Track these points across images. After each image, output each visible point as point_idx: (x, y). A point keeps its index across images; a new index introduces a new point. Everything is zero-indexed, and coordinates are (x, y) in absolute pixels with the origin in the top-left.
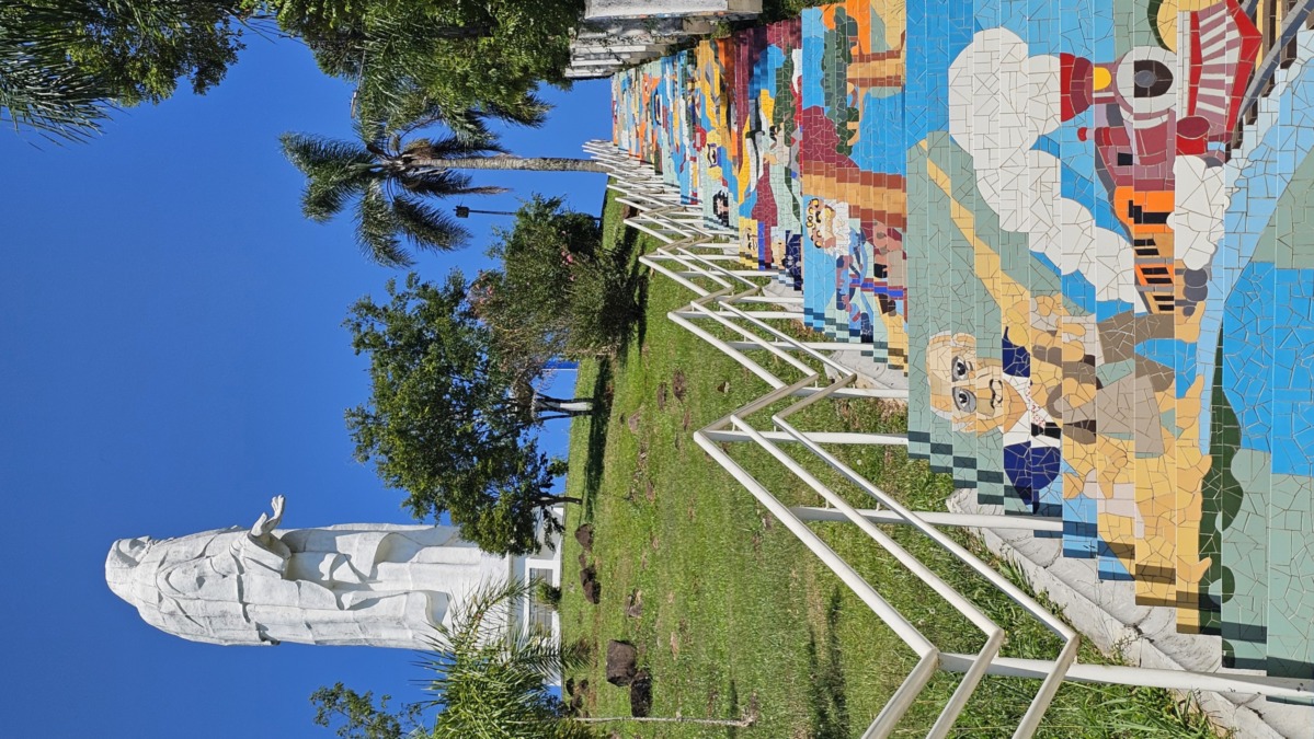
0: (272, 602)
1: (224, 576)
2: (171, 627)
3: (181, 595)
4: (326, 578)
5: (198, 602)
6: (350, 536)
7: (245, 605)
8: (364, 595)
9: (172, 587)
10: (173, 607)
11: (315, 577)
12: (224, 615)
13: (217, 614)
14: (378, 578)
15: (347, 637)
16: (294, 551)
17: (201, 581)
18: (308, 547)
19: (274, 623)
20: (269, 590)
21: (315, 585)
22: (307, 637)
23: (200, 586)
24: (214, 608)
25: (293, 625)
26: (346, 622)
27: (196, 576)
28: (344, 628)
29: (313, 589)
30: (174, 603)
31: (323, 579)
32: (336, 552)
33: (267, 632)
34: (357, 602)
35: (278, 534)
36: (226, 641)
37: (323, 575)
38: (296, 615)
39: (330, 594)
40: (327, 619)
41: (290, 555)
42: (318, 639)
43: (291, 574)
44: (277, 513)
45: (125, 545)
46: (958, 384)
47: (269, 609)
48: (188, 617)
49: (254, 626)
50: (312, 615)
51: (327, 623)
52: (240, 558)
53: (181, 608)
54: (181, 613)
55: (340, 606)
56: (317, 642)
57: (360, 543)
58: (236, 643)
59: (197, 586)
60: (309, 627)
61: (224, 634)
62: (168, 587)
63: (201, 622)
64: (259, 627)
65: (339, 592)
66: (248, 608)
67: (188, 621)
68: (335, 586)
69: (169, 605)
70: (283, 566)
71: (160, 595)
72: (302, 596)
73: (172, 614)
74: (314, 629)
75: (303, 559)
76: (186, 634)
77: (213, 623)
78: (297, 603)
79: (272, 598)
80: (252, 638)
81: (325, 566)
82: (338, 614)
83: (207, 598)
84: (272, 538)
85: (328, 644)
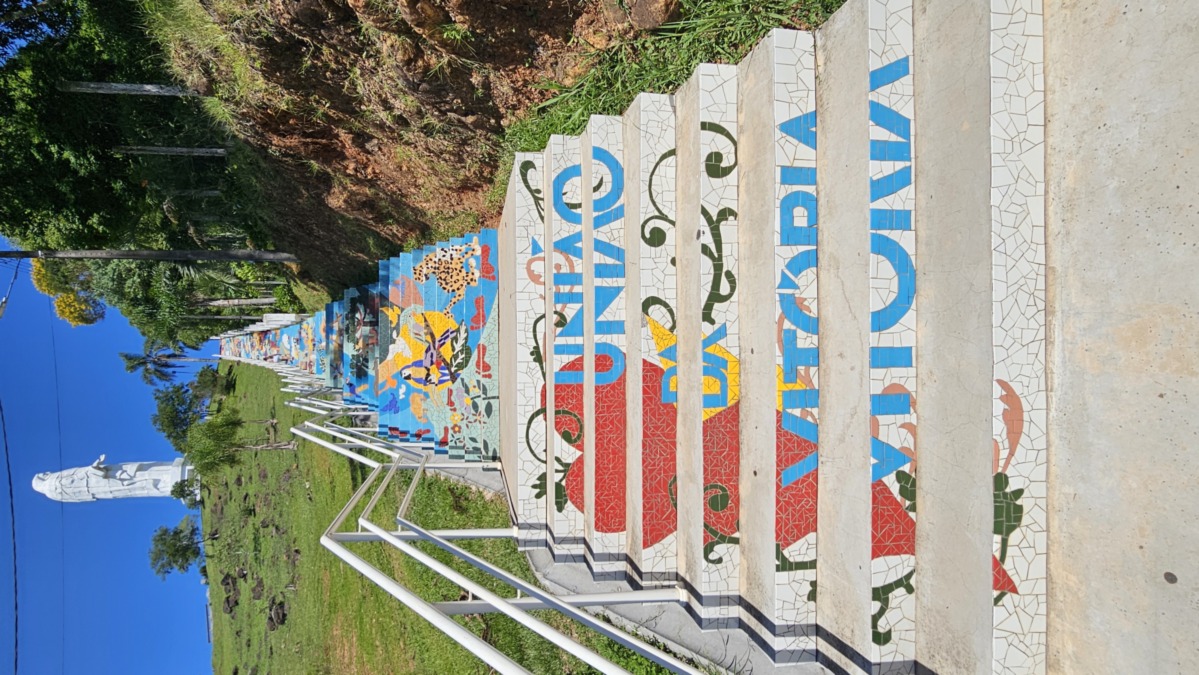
1: (82, 480)
3: (64, 487)
5: (71, 489)
6: (127, 466)
7: (88, 487)
8: (131, 481)
10: (62, 492)
11: (115, 477)
12: (80, 492)
13: (78, 492)
14: (136, 476)
15: (124, 495)
17: (73, 482)
18: (113, 469)
20: (98, 482)
21: (114, 479)
22: (110, 496)
24: (77, 490)
25: (105, 493)
26: (125, 490)
27: (71, 480)
28: (123, 492)
29: (113, 481)
32: (122, 470)
33: (95, 495)
34: (129, 483)
36: (80, 500)
37: (117, 476)
38: (107, 489)
39: (120, 482)
41: (106, 471)
43: (106, 477)
44: (102, 460)
45: (41, 475)
47: (97, 488)
48: (66, 494)
49: (91, 494)
50: (112, 489)
51: (118, 491)
52: (88, 474)
53: (64, 491)
54: (64, 493)
55: (123, 485)
58: (84, 500)
59: (71, 483)
60: (111, 493)
61: (80, 498)
62: (59, 485)
63: (71, 495)
64: (93, 495)
65: (122, 481)
66: (89, 489)
68: (121, 479)
69: (60, 492)
70: (103, 474)
71: (55, 488)
72: (110, 483)
73: (60, 494)
74: (113, 493)
75: (110, 473)
77: (76, 495)
78: (107, 486)
79: (98, 485)
80: (89, 498)
81: (118, 474)
82: (122, 488)
83: (74, 487)
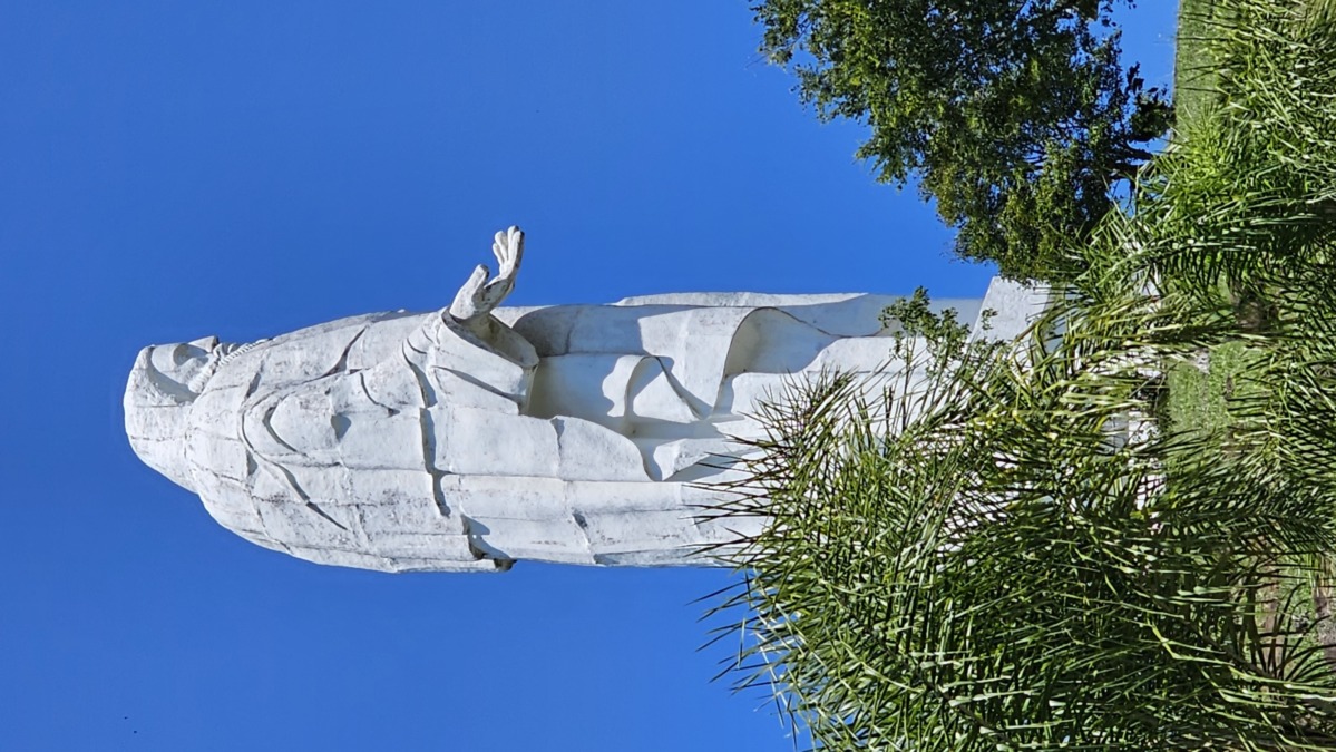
0: (498, 466)
1: (392, 412)
2: (273, 532)
3: (298, 457)
4: (618, 411)
5: (334, 472)
6: (668, 317)
7: (438, 475)
8: (703, 448)
9: (279, 440)
10: (280, 484)
12: (391, 499)
13: (375, 498)
14: (735, 409)
15: (668, 545)
16: (545, 352)
18: (576, 343)
19: (503, 518)
21: (594, 427)
23: (340, 435)
24: (370, 486)
26: (667, 509)
27: (331, 412)
28: (661, 523)
29: (589, 437)
30: (283, 475)
31: (612, 413)
32: (640, 352)
33: (485, 538)
34: (690, 462)
35: (508, 316)
36: (394, 560)
37: (610, 404)
40: (621, 503)
41: (537, 360)
42: (601, 550)
43: (539, 403)
44: (506, 268)
47: (491, 484)
48: (310, 505)
49: (458, 525)
51: (622, 512)
52: (428, 370)
53: (297, 488)
54: (297, 498)
55: (653, 472)
56: (598, 558)
57: (692, 332)
58: (418, 565)
59: (333, 436)
60: (581, 522)
61: (391, 544)
62: (271, 439)
63: (341, 517)
65: (646, 442)
66: (445, 482)
67: (313, 516)
68: (638, 429)
69: (270, 480)
70: (521, 385)
71: (249, 458)
72: (567, 451)
73: (277, 500)
74: (592, 528)
76: (308, 547)
77: (369, 518)
78: (555, 467)
79: (498, 458)
83: (354, 461)
84: (495, 325)
85: (623, 562)
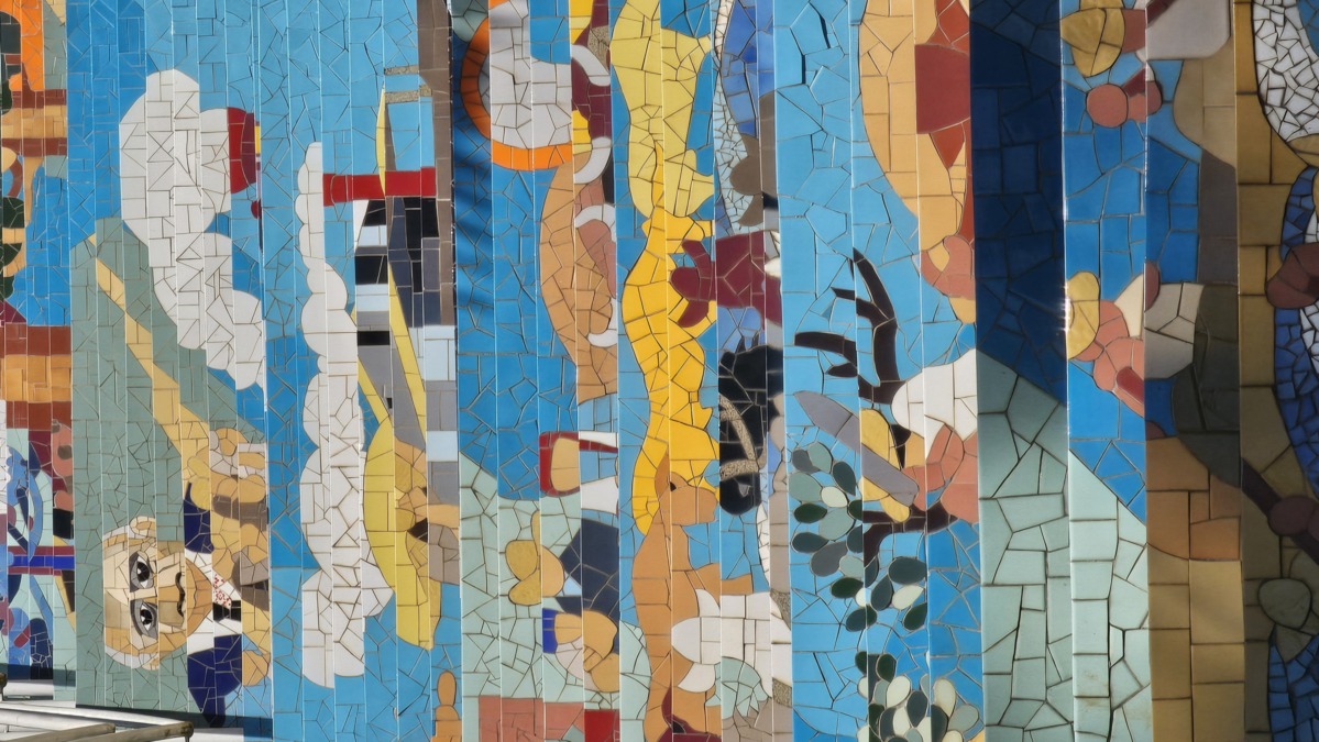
46: (140, 594)
